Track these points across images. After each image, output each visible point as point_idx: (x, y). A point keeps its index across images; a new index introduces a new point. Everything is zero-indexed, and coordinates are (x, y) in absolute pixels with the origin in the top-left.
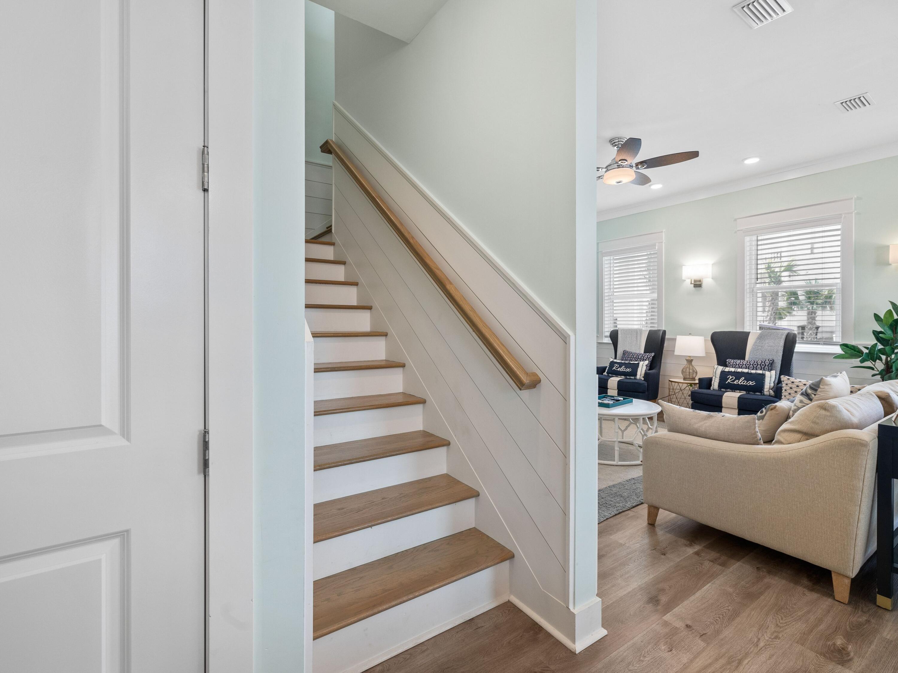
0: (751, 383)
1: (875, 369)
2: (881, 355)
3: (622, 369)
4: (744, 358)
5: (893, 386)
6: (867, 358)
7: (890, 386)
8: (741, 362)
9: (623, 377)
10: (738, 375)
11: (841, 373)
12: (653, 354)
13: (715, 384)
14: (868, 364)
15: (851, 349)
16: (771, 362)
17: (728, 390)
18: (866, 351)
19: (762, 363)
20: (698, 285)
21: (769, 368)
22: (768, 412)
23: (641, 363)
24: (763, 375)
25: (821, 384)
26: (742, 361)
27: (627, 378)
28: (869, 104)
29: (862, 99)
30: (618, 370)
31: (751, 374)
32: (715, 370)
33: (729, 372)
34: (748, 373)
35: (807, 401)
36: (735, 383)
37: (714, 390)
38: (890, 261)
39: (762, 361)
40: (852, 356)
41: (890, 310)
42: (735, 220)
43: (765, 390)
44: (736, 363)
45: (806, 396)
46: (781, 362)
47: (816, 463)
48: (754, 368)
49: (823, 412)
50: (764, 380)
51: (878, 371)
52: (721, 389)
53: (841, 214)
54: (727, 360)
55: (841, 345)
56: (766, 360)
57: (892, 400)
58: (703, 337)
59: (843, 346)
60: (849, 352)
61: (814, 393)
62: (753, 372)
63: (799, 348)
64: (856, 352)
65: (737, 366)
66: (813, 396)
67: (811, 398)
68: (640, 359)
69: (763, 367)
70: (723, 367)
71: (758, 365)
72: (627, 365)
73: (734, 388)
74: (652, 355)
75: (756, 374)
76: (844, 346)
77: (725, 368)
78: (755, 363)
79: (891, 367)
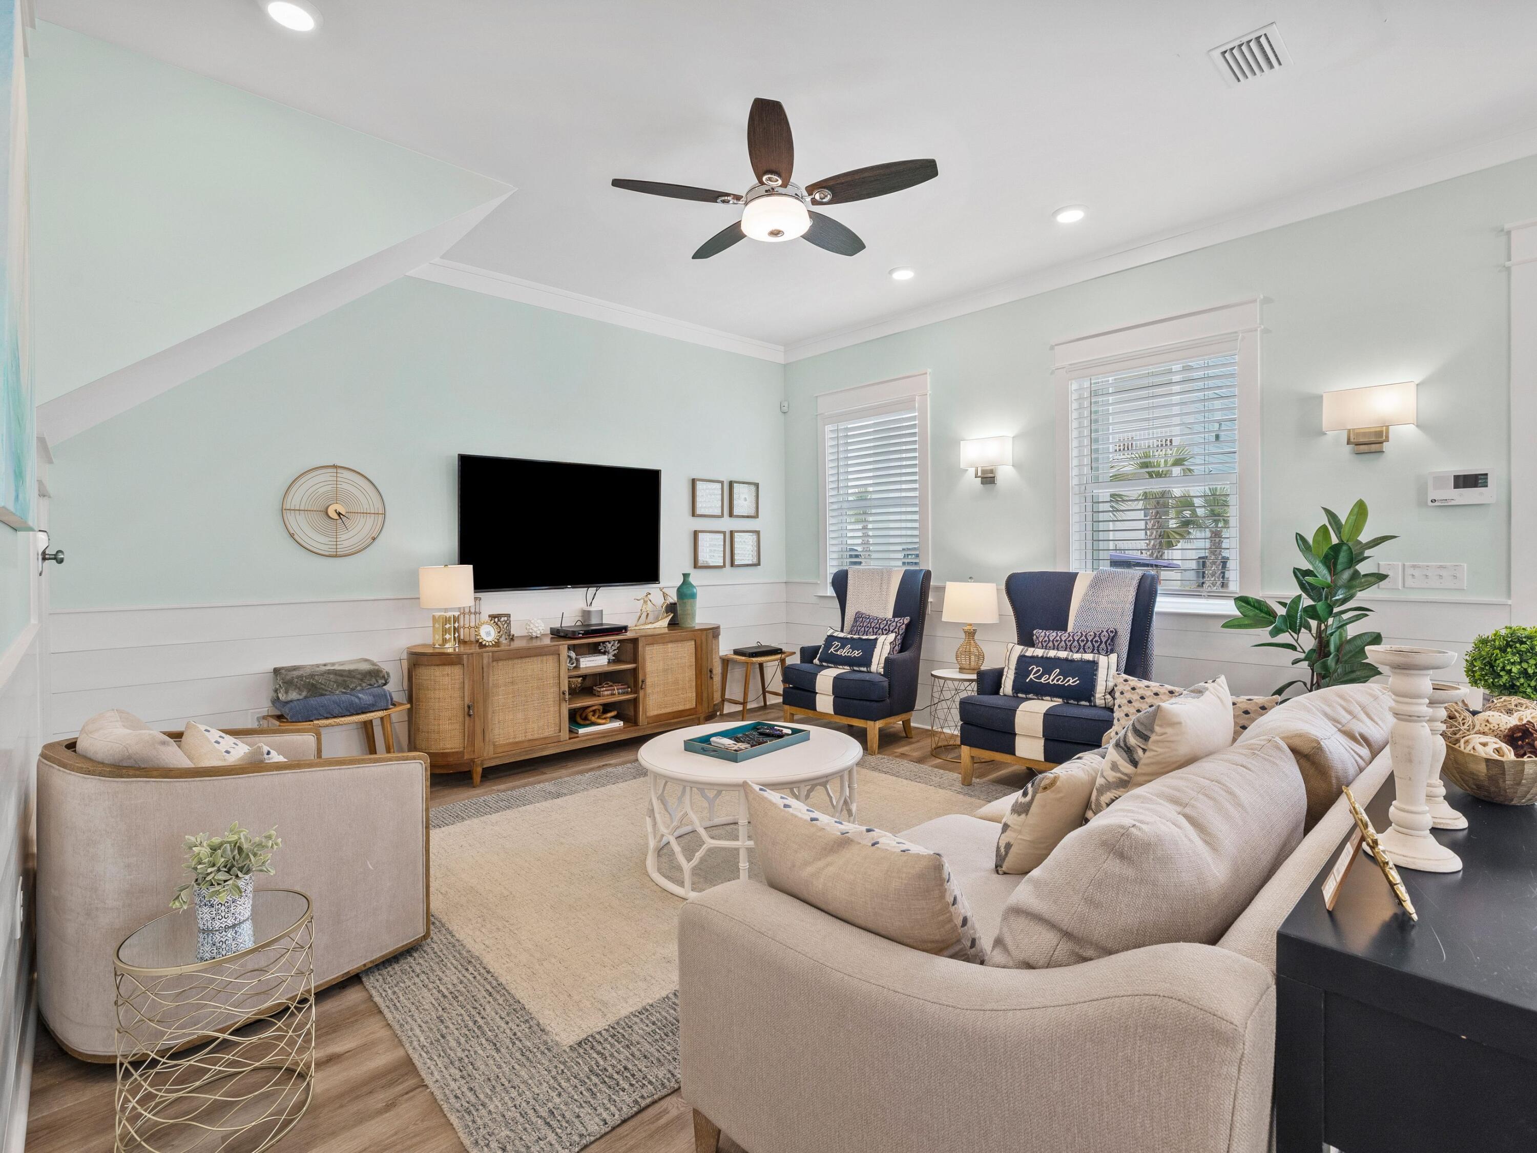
0: (1071, 681)
1: (1299, 649)
2: (1310, 620)
3: (845, 652)
4: (1065, 628)
5: (1329, 706)
6: (1283, 627)
7: (1322, 705)
8: (1057, 635)
9: (847, 669)
10: (1048, 664)
11: (1214, 681)
12: (907, 620)
13: (1007, 686)
14: (1285, 638)
15: (1254, 607)
16: (1112, 635)
17: (1031, 696)
18: (1281, 611)
19: (1095, 637)
20: (988, 479)
21: (1107, 649)
22: (1038, 796)
23: (881, 639)
24: (1094, 664)
25: (1157, 722)
26: (1059, 634)
27: (854, 670)
28: (1280, 64)
29: (1263, 40)
30: (838, 653)
31: (1072, 661)
32: (1008, 653)
33: (1032, 657)
34: (1066, 660)
35: (1126, 767)
36: (1042, 680)
37: (1005, 695)
38: (1325, 425)
39: (1095, 634)
40: (1257, 623)
41: (1325, 526)
42: (1052, 348)
43: (1097, 696)
44: (1048, 637)
45: (1125, 751)
46: (1129, 635)
47: (1077, 1077)
48: (1079, 649)
49: (1114, 866)
50: (1096, 675)
51: (1304, 652)
52: (1017, 694)
53: (1236, 332)
54: (1035, 632)
55: (1236, 599)
56: (1102, 631)
57: (1326, 758)
58: (994, 585)
59: (1241, 600)
60: (1251, 614)
61: (1142, 746)
62: (1077, 656)
63: (1163, 604)
64: (1263, 615)
65: (1051, 644)
66: (1140, 752)
67: (1137, 759)
68: (882, 629)
69: (1096, 645)
70: (1022, 647)
71: (1087, 641)
72: (855, 644)
73: (1041, 691)
74: (906, 622)
75: (1082, 661)
76: (1243, 601)
77: (1027, 650)
78: (1083, 638)
79: (1328, 644)
